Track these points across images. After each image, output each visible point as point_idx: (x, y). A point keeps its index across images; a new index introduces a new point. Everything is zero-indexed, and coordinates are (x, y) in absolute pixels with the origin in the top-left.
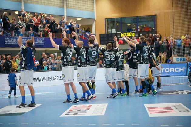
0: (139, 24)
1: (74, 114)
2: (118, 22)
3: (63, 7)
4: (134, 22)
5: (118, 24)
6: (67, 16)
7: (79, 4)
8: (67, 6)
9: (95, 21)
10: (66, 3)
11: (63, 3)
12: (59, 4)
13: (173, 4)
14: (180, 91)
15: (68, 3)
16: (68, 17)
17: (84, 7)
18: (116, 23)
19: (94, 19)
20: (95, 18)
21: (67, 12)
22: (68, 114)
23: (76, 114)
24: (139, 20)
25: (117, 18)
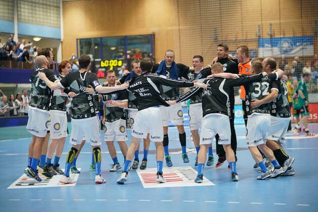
0: (129, 47)
1: (30, 185)
2: (96, 45)
3: (13, 21)
4: (121, 44)
5: (96, 47)
6: (18, 34)
7: (37, 16)
8: (18, 19)
9: (62, 42)
10: (18, 15)
11: (13, 14)
12: (6, 15)
13: (180, 18)
14: (190, 149)
15: (21, 15)
16: (21, 37)
17: (45, 21)
18: (93, 45)
19: (60, 40)
20: (62, 38)
21: (18, 29)
22: (20, 185)
23: (33, 184)
24: (129, 42)
25: (95, 39)
